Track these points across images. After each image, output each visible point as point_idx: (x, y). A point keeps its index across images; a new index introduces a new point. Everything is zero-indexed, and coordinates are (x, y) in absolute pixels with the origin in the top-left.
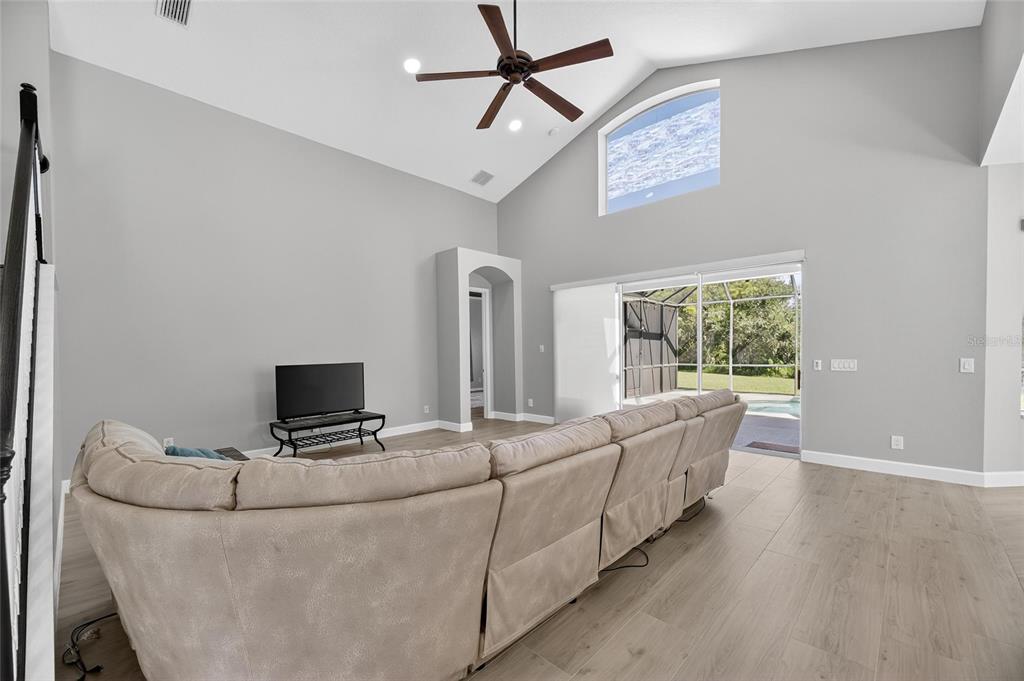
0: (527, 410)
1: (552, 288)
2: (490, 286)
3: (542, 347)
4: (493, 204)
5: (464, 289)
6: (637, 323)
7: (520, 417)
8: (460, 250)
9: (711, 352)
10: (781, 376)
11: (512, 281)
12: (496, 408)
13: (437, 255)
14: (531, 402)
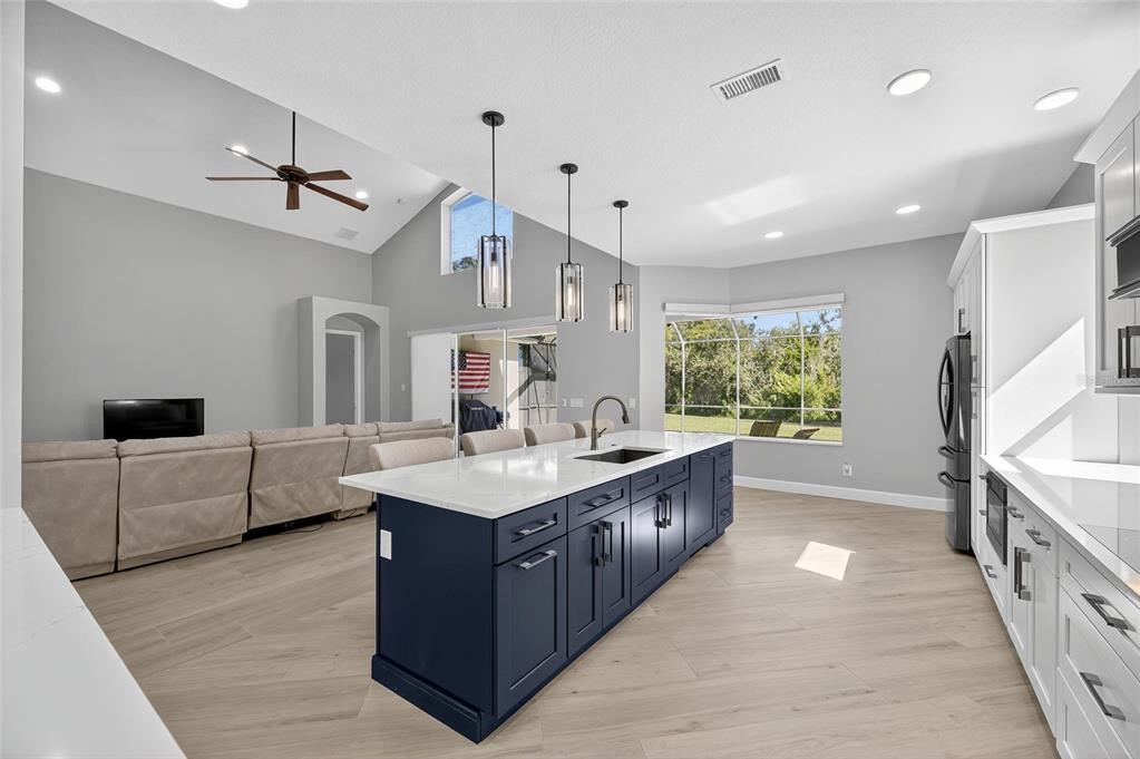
1: (409, 335)
2: (363, 330)
3: (403, 386)
4: (367, 255)
6: (542, 364)
8: (315, 299)
11: (379, 328)
13: (299, 301)
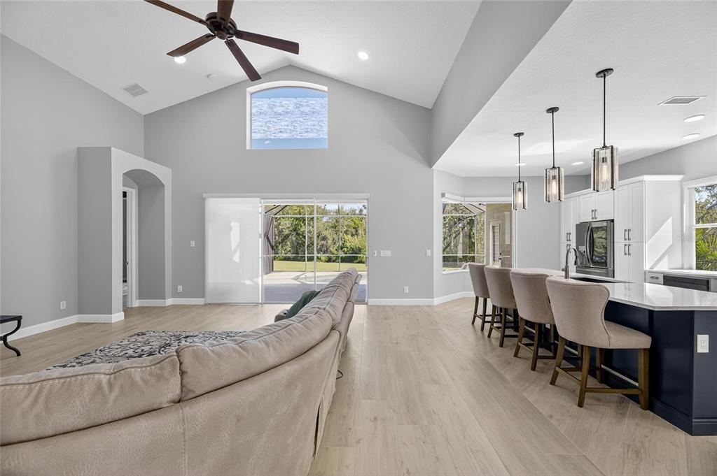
0: (176, 294)
1: (204, 196)
2: (136, 187)
3: (193, 243)
4: (142, 115)
5: (117, 187)
7: (169, 302)
8: (113, 150)
9: (282, 247)
10: (322, 261)
11: (164, 186)
12: (141, 297)
13: (79, 149)
14: (180, 288)
